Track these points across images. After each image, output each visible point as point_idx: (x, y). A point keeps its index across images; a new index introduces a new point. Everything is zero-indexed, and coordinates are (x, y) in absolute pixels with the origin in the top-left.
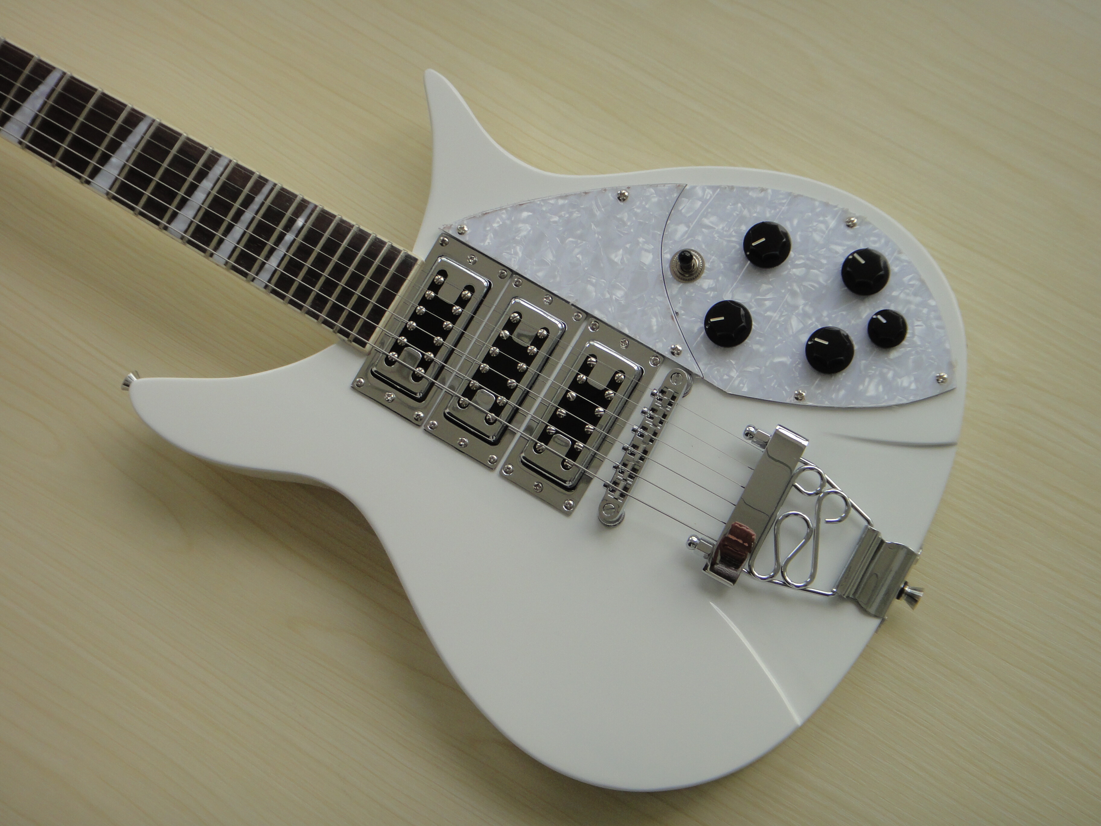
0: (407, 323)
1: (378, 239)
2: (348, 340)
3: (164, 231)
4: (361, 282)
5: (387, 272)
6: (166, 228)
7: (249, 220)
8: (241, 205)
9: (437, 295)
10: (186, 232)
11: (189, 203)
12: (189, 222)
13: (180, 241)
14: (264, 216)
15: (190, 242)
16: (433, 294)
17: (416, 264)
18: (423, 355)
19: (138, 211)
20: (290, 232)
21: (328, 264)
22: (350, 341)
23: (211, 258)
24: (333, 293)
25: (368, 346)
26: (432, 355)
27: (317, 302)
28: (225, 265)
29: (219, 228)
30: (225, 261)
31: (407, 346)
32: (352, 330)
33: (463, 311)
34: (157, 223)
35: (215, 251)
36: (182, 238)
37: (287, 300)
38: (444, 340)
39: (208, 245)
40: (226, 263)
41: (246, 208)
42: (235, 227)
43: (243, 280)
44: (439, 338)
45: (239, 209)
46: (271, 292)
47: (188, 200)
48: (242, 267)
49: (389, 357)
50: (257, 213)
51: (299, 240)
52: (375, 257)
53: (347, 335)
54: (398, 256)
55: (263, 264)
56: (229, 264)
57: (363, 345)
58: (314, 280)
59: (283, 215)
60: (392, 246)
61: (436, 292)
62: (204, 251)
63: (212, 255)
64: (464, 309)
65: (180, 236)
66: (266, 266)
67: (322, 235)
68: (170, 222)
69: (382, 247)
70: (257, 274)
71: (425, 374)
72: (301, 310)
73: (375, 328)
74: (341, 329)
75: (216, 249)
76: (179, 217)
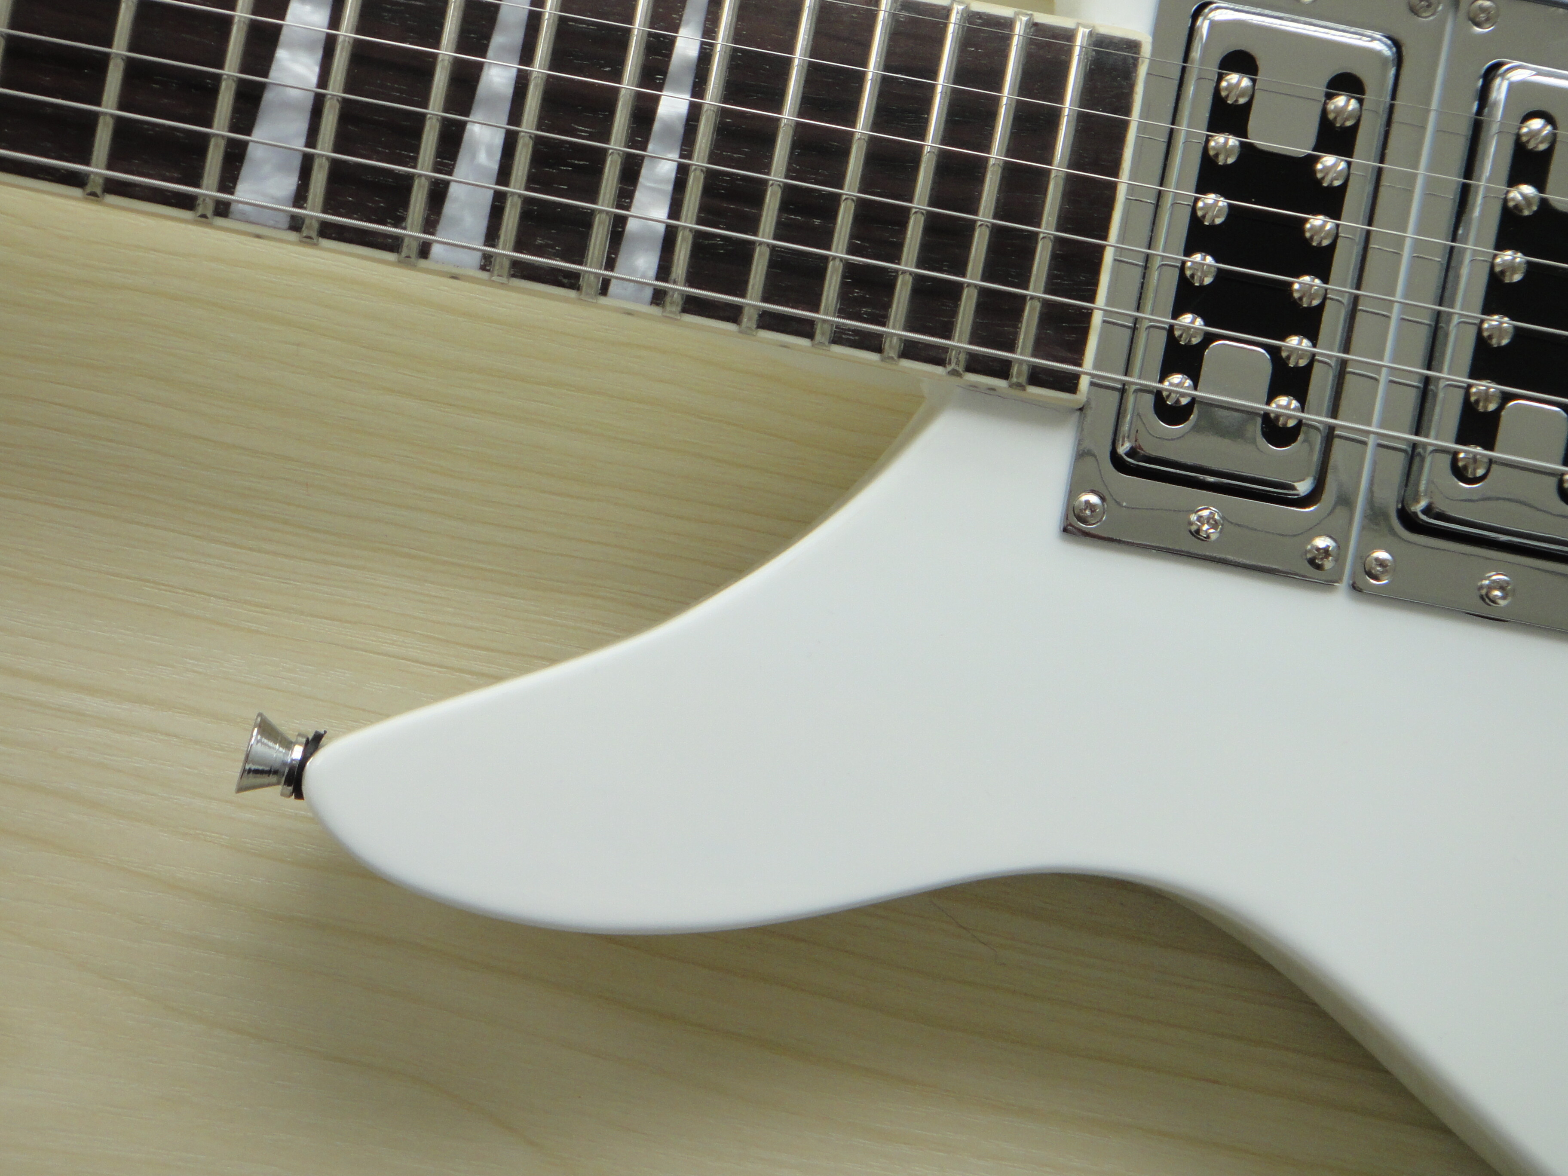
0: (1184, 263)
1: (979, 15)
2: (1011, 386)
3: (220, 221)
4: (981, 181)
5: (1054, 117)
6: (223, 210)
7: (508, 90)
8: (461, 46)
9: (1247, 138)
10: (300, 197)
11: (269, 96)
12: (297, 163)
13: (293, 236)
14: (557, 60)
15: (328, 231)
16: (1233, 141)
17: (1140, 60)
18: (1274, 352)
19: (101, 181)
20: (666, 86)
21: (846, 153)
22: (1020, 386)
23: (423, 263)
24: (900, 246)
25: (1084, 383)
26: (1306, 343)
27: (857, 293)
28: (483, 268)
29: (416, 149)
30: (479, 254)
31: (1209, 338)
32: (1011, 348)
33: (1349, 164)
34: (186, 202)
35: (433, 234)
36: (296, 224)
37: (749, 318)
38: (1325, 280)
39: (399, 221)
40: (487, 262)
41: (482, 51)
42: (469, 126)
43: (566, 300)
44: (1306, 279)
45: (457, 64)
46: (685, 311)
47: (262, 87)
48: (550, 259)
49: (1165, 394)
50: (527, 54)
51: (711, 99)
52: (995, 80)
53: (1001, 370)
54: (1069, 52)
55: (619, 223)
56: (497, 263)
57: (1069, 383)
58: (817, 222)
59: (622, 39)
60: (1036, 25)
61: (1240, 130)
62: (392, 245)
63: (424, 251)
64: (1351, 156)
65: (285, 221)
66: (632, 225)
67: (788, 62)
68: (228, 181)
69: (1006, 40)
70: (610, 264)
71: (1303, 411)
72: (810, 335)
73: (1086, 316)
74: (972, 357)
75: (431, 224)
76: (254, 152)
